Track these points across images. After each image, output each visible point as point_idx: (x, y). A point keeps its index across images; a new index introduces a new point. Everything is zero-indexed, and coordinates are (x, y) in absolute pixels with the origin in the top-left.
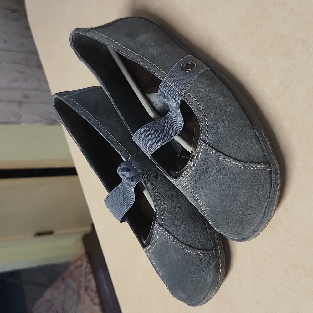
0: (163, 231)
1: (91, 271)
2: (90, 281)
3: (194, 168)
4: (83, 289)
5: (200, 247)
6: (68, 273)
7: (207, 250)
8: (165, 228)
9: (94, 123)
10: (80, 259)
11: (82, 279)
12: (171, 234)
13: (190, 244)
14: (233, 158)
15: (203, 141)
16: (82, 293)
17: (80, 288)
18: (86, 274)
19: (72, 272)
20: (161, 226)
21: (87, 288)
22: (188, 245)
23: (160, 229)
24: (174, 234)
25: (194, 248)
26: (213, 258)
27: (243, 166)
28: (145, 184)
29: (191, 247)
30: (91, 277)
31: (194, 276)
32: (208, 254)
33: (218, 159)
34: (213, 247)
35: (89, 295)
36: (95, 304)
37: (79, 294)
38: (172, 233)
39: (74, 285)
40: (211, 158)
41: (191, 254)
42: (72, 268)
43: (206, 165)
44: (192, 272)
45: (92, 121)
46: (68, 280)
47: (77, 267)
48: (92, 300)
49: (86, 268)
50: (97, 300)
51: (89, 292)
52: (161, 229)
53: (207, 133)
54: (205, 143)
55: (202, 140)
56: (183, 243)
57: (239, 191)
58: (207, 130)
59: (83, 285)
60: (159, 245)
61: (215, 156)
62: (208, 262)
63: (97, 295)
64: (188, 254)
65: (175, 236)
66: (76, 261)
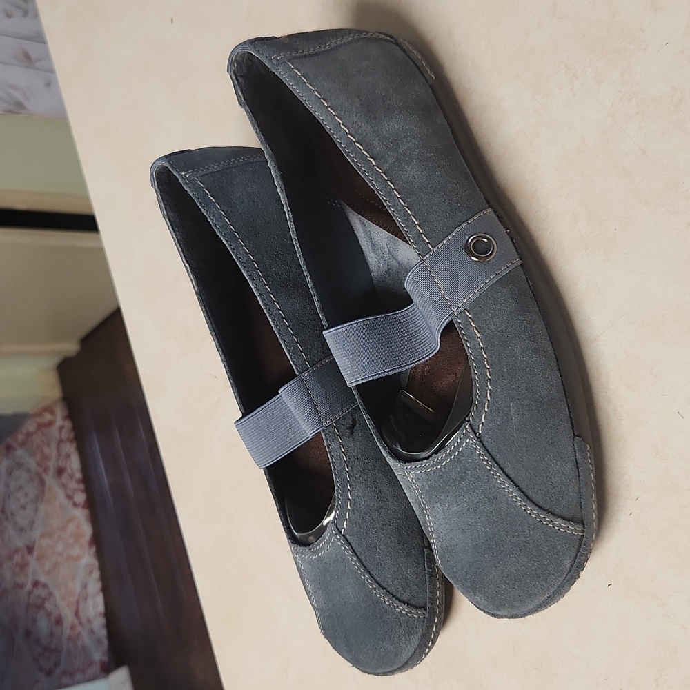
0: (341, 543)
1: (72, 435)
2: (68, 456)
3: (439, 467)
4: (51, 471)
5: (404, 597)
6: (20, 437)
7: (416, 607)
8: (347, 540)
9: (242, 262)
10: (50, 410)
11: (52, 451)
12: (356, 554)
13: (387, 587)
14: (520, 490)
15: (472, 429)
16: (49, 479)
17: (46, 470)
18: (60, 442)
19: (28, 435)
20: (341, 532)
21: (60, 472)
22: (383, 588)
23: (336, 538)
24: (362, 557)
25: (393, 596)
26: (424, 622)
27: (534, 514)
28: (327, 439)
29: (389, 592)
30: (71, 449)
31: (380, 642)
32: (417, 614)
33: (491, 476)
34: (428, 602)
35: (64, 486)
36: (75, 505)
37: (42, 482)
38: (359, 554)
39: (32, 463)
40: (478, 467)
41: (386, 607)
42: (30, 426)
43: (465, 472)
44: (379, 635)
45: (239, 254)
46: (20, 452)
47: (40, 426)
48: (69, 497)
49: (61, 428)
50: (81, 498)
51: (65, 478)
52: (338, 537)
53: (483, 416)
54: (476, 434)
55: (470, 426)
56: (375, 580)
57: (514, 552)
58: (486, 410)
59: (52, 464)
60: (328, 560)
61: (488, 468)
62: (413, 628)
63: (82, 486)
64: (378, 602)
65: (363, 560)
66: (39, 414)
